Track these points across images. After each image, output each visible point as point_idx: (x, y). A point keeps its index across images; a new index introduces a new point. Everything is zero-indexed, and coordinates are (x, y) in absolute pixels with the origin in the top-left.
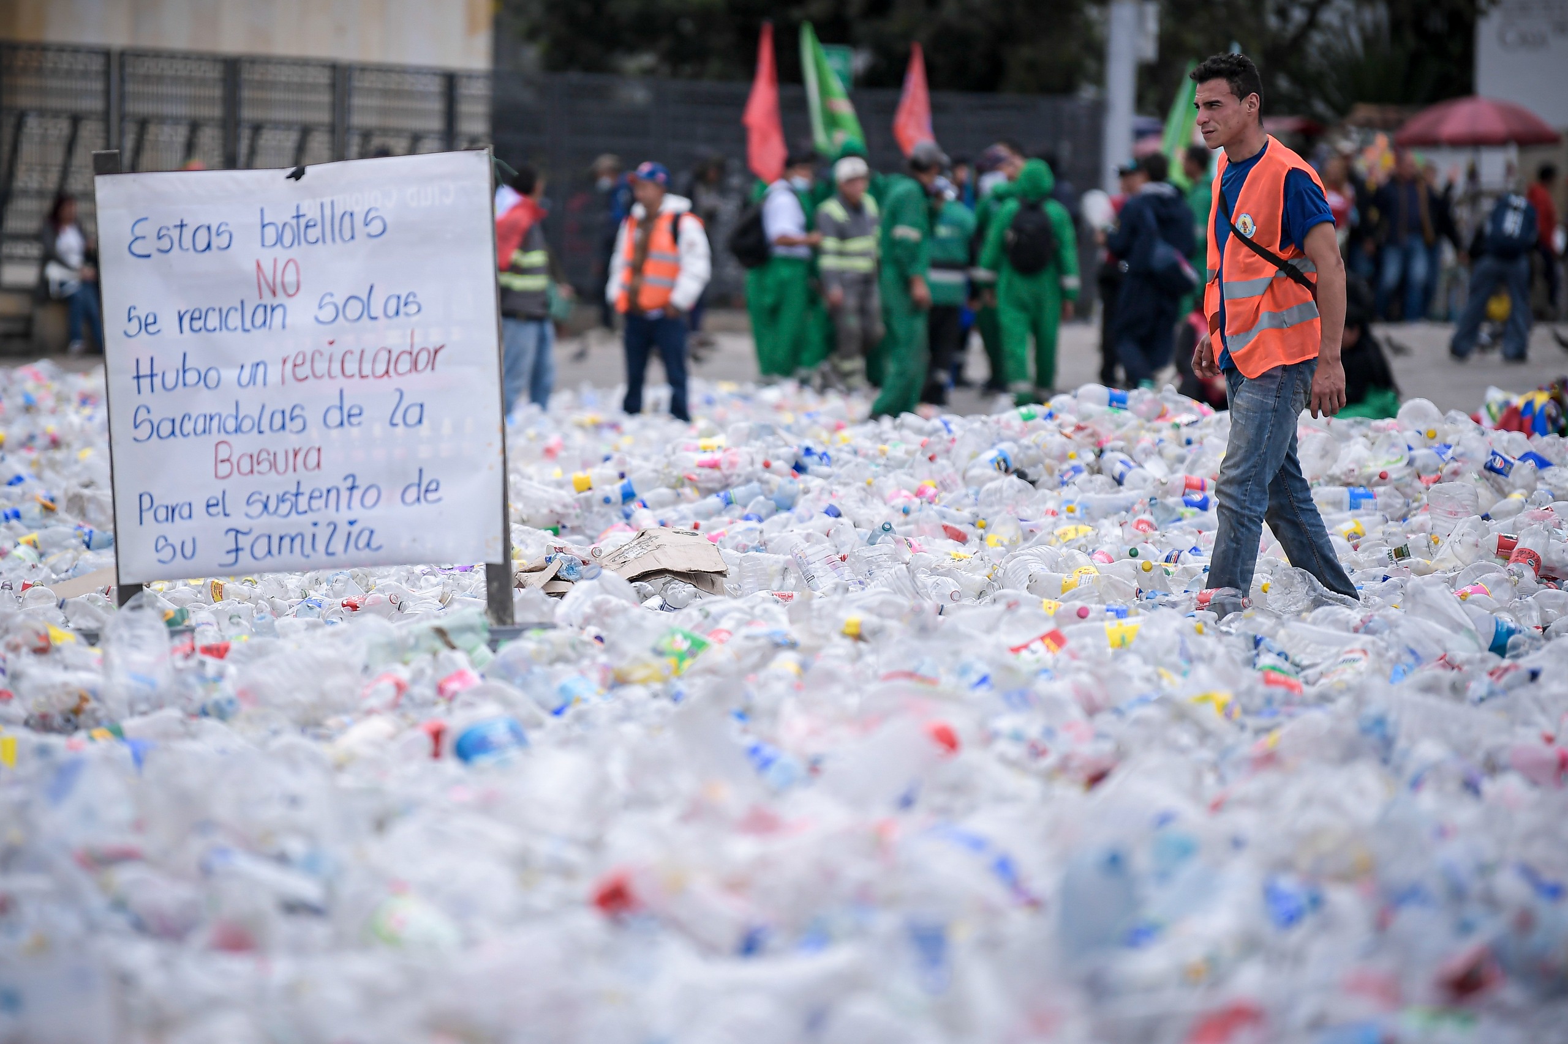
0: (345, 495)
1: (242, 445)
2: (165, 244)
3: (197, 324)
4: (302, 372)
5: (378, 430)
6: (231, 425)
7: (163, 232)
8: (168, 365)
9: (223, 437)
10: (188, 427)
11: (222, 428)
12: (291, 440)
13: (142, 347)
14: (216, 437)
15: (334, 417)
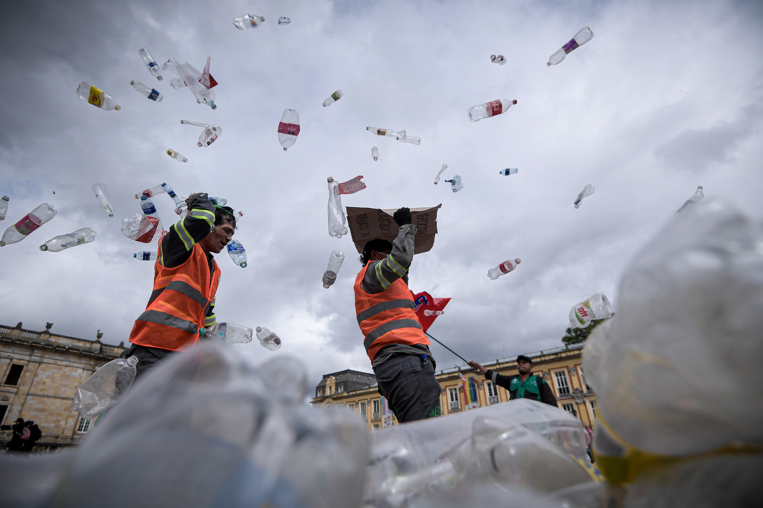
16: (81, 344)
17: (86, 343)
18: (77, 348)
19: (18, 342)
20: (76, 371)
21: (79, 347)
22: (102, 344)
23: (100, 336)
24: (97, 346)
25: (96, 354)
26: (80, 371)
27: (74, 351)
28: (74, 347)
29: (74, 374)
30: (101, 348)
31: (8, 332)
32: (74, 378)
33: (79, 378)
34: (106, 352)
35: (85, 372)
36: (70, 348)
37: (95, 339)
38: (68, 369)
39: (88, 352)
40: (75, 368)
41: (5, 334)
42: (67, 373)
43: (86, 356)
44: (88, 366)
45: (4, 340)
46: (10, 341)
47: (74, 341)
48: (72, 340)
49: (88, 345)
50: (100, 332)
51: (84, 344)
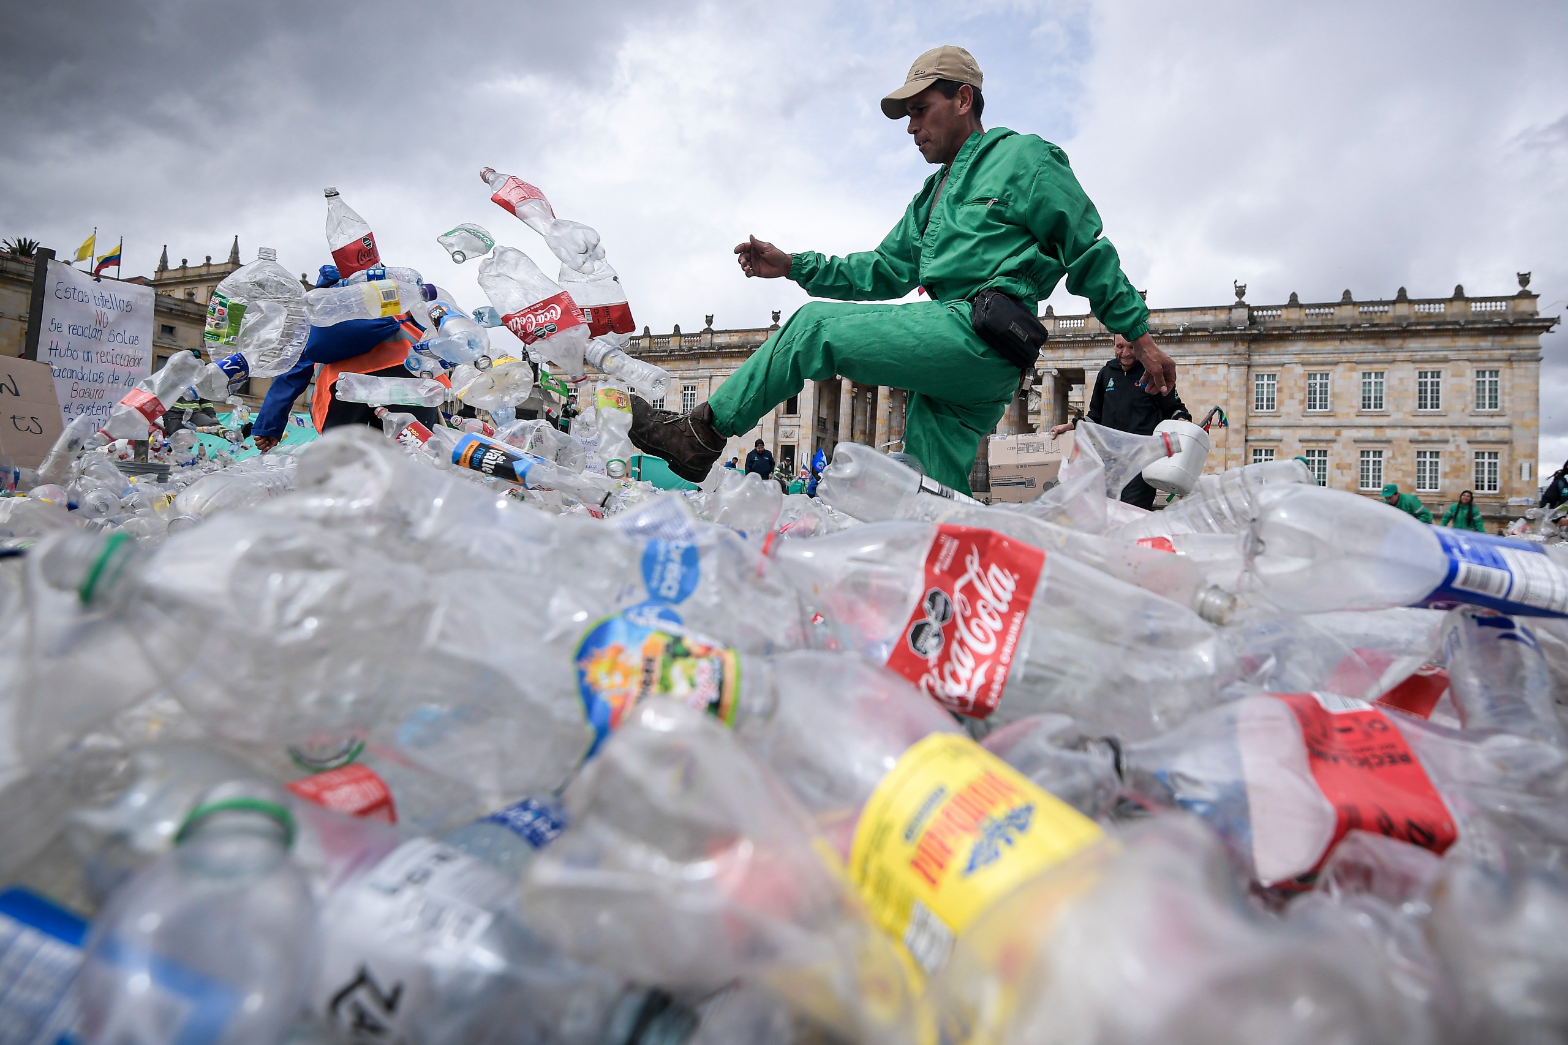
0: (108, 409)
1: (83, 385)
2: (68, 295)
3: (75, 331)
4: (104, 359)
5: (121, 385)
6: (80, 376)
7: (68, 290)
8: (63, 346)
9: (77, 381)
10: (65, 374)
11: (77, 377)
12: (97, 386)
13: (55, 337)
14: (74, 380)
15: (111, 379)
16: (1208, 318)
17: (1218, 312)
18: (1203, 326)
19: (1101, 338)
20: (1216, 372)
21: (1208, 323)
22: (1251, 309)
23: (1240, 292)
24: (1241, 314)
25: (1240, 330)
26: (1223, 369)
27: (1198, 334)
28: (1198, 326)
29: (1214, 377)
30: (1251, 318)
31: (1083, 325)
32: (1217, 385)
33: (1225, 383)
34: (1265, 322)
35: (1233, 369)
36: (1187, 330)
37: (1233, 300)
38: (1199, 370)
39: (1224, 329)
40: (1212, 366)
41: (1079, 329)
42: (1200, 379)
43: (1224, 339)
44: (1236, 357)
45: (1078, 339)
46: (1087, 339)
47: (1194, 313)
48: (1189, 313)
49: (1223, 316)
50: (1238, 284)
51: (1216, 316)
